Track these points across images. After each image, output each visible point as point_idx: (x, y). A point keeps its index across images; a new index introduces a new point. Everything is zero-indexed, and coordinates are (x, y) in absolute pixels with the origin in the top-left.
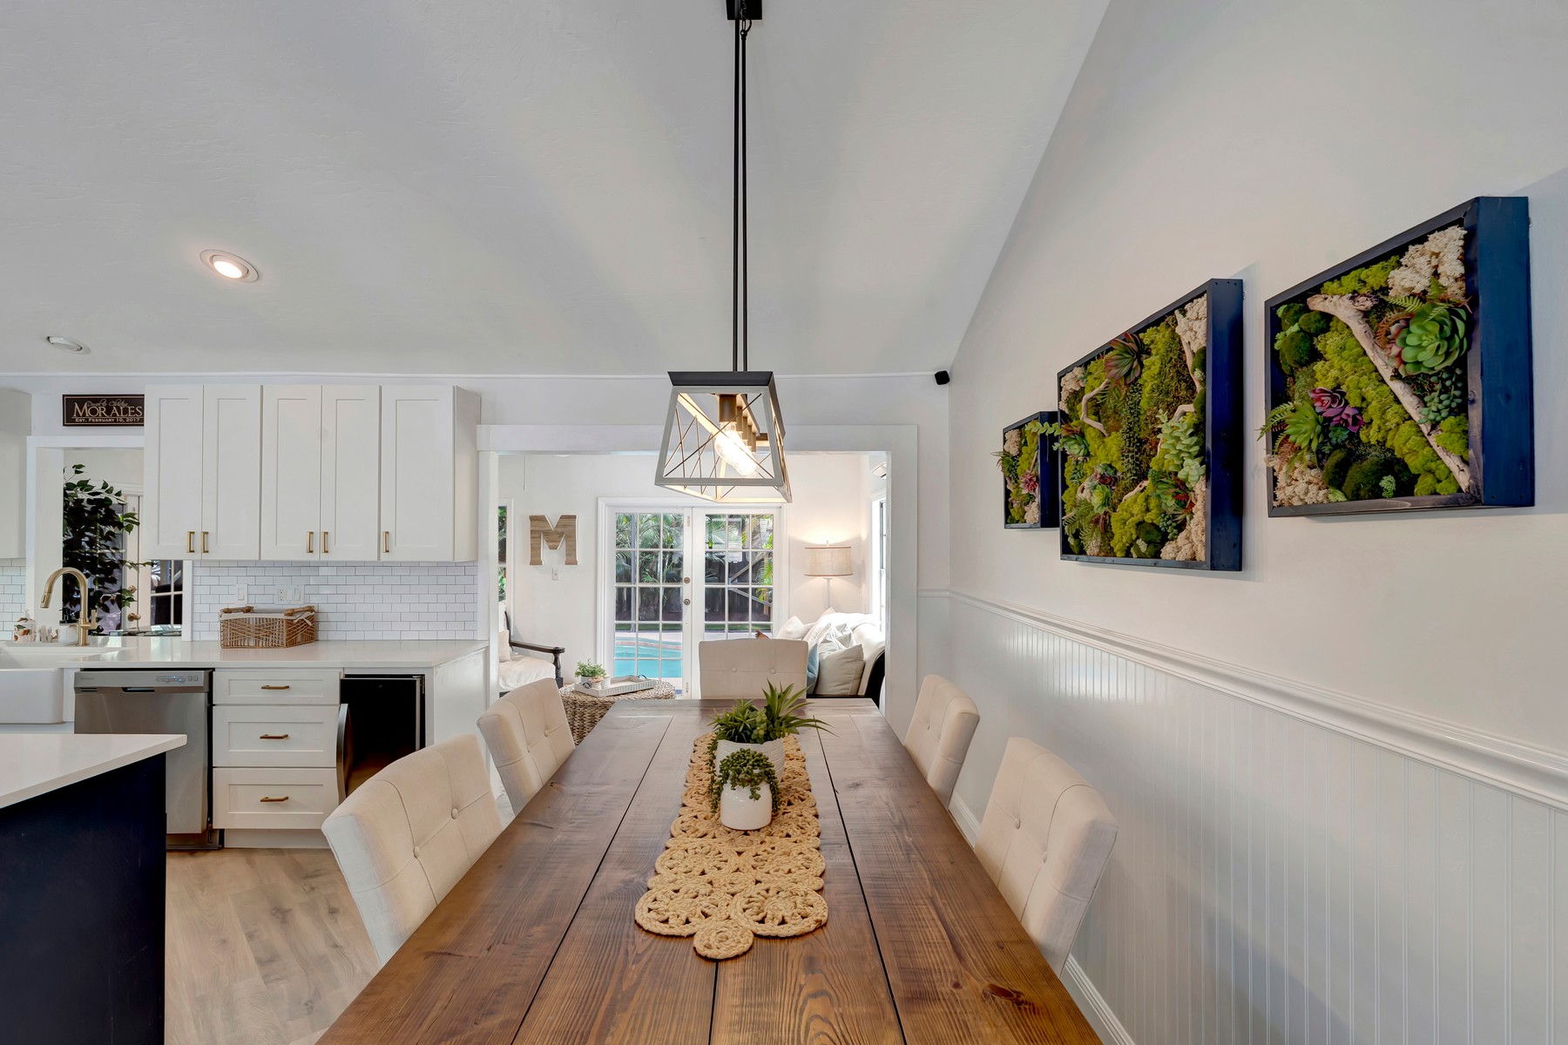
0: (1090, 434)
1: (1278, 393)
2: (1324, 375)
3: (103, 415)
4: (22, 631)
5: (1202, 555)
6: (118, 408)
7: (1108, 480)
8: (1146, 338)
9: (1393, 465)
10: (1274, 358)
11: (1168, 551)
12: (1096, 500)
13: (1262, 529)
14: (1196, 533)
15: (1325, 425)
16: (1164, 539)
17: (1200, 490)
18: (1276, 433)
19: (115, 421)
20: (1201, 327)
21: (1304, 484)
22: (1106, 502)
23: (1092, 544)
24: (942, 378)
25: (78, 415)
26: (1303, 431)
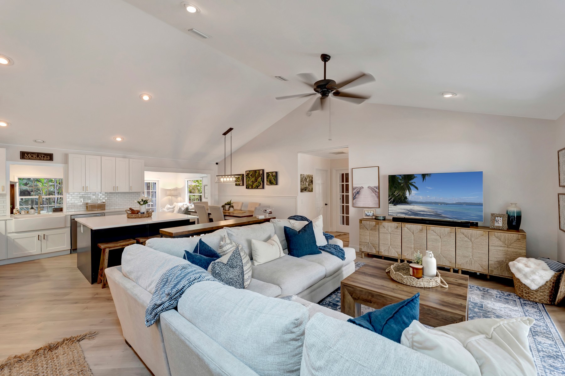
0: (250, 178)
1: (267, 178)
2: (270, 178)
3: (35, 157)
4: (18, 212)
5: (262, 188)
6: (41, 156)
7: (252, 182)
8: (257, 171)
9: (273, 183)
10: (267, 176)
11: (259, 188)
12: (251, 183)
13: (266, 186)
14: (261, 186)
15: (270, 181)
16: (258, 187)
17: (262, 183)
18: (267, 181)
19: (40, 159)
20: (262, 172)
21: (269, 183)
22: (252, 184)
23: (250, 187)
24: (217, 164)
25: (26, 157)
26: (269, 181)
